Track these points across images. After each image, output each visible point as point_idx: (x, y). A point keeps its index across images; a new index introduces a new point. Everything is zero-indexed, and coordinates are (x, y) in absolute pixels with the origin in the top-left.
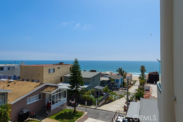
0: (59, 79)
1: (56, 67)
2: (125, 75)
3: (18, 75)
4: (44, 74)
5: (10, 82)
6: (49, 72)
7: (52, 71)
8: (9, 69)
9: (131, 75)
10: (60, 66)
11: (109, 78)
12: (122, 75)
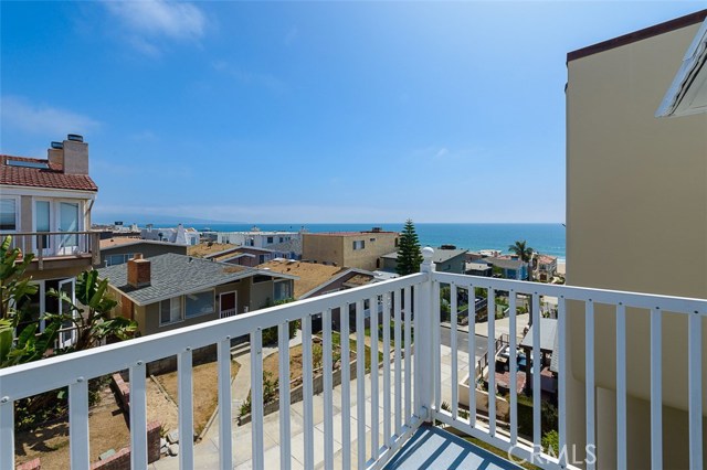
0: (373, 262)
1: (367, 238)
2: (535, 260)
3: (298, 253)
4: (345, 252)
5: (290, 263)
6: (355, 248)
7: (359, 246)
8: (281, 240)
9: (554, 261)
10: (374, 236)
11: (489, 265)
12: (526, 259)
